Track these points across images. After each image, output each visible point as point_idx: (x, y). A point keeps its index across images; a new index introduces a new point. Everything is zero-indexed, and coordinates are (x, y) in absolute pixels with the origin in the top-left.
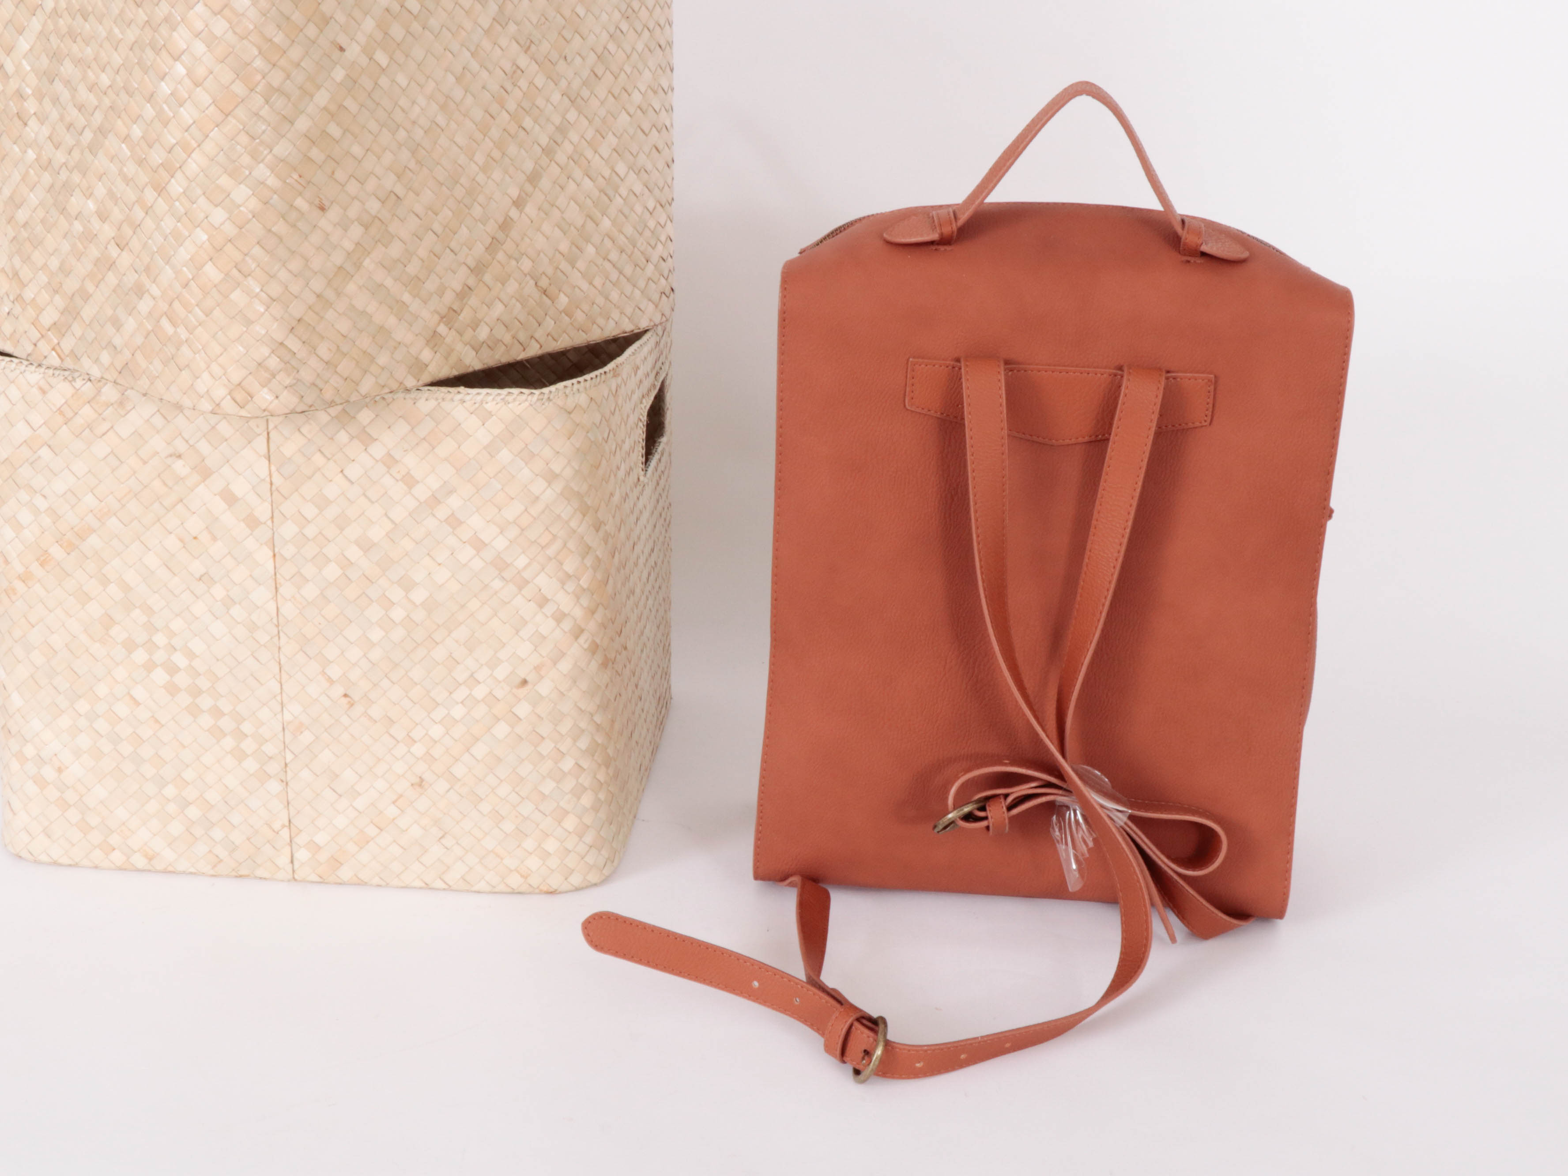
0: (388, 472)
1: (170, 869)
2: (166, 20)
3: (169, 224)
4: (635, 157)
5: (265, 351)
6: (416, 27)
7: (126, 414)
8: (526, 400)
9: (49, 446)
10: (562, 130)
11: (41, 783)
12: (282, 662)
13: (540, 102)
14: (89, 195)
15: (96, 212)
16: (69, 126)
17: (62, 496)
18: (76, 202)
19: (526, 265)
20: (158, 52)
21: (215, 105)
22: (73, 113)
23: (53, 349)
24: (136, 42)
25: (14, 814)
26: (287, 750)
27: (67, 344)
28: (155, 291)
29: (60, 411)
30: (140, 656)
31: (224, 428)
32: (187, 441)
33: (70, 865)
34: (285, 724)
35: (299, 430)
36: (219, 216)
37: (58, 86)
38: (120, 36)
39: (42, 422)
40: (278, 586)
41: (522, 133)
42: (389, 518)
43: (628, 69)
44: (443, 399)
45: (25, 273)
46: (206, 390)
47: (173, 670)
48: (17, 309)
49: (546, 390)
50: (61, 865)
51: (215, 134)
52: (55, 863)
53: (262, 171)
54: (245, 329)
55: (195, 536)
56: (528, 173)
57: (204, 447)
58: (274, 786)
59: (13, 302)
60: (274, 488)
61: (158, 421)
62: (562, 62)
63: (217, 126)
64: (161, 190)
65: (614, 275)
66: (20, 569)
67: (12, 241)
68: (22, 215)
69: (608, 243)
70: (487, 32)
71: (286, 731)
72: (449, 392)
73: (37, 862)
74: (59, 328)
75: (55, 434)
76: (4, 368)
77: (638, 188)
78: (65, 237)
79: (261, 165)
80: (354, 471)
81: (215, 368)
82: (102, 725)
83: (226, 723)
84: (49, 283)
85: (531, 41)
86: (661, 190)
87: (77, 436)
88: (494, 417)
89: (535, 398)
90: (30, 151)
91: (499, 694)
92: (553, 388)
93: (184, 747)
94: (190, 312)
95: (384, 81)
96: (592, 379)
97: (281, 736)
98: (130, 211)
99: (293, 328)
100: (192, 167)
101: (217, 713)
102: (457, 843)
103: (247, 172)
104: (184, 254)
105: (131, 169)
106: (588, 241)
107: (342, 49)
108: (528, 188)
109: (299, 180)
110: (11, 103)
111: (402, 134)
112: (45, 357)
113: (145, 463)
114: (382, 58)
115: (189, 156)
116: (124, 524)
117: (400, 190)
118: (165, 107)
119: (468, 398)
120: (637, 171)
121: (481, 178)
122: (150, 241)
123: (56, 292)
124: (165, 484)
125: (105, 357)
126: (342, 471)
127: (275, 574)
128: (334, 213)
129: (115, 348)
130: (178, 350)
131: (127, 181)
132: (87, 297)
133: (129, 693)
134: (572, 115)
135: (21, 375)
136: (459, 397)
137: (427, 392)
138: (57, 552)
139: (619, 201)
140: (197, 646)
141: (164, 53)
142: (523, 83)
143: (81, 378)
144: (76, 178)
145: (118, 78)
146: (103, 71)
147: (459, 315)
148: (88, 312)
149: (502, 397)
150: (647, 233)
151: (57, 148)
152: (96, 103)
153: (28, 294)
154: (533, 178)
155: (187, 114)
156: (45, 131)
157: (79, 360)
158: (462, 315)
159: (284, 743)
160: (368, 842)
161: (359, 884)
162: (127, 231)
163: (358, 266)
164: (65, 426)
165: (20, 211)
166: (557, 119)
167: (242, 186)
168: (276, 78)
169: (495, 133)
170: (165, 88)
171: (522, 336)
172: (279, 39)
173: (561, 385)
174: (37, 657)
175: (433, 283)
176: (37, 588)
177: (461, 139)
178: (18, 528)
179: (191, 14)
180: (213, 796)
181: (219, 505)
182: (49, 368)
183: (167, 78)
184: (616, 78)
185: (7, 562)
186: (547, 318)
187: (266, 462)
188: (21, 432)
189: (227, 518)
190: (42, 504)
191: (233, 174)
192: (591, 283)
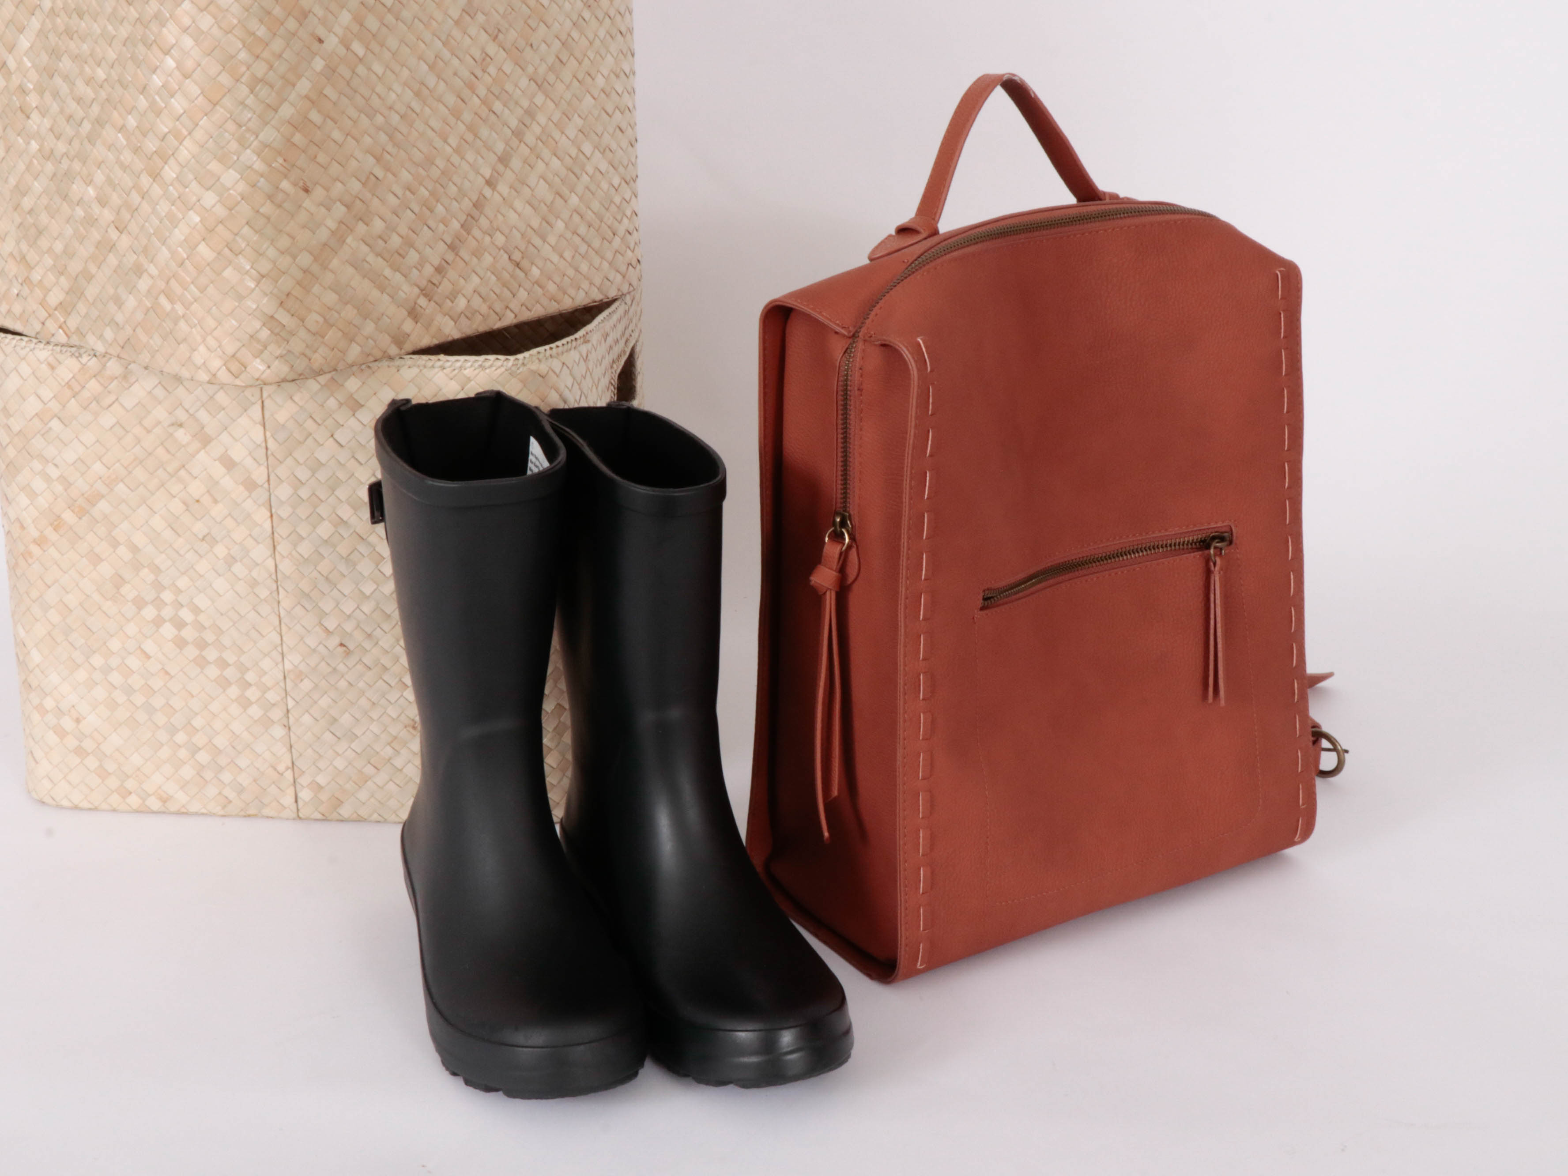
1: (184, 810)
2: (156, 16)
3: (164, 207)
4: (600, 137)
5: (257, 324)
6: (390, 19)
7: (130, 387)
8: (502, 366)
9: (59, 418)
10: (530, 113)
11: (61, 733)
12: (282, 616)
13: (509, 87)
14: (89, 182)
15: (96, 198)
16: (69, 118)
17: (73, 464)
18: (77, 188)
19: (500, 239)
20: (149, 46)
21: (205, 96)
22: (73, 106)
23: (60, 327)
24: (128, 38)
25: (37, 763)
26: (289, 698)
27: (73, 322)
28: (153, 270)
29: (68, 385)
30: (149, 612)
31: (222, 398)
32: (187, 411)
33: (90, 809)
34: (286, 673)
35: (291, 398)
36: (210, 199)
37: (58, 81)
38: (114, 33)
39: (52, 395)
40: (276, 544)
41: (493, 117)
43: (591, 55)
44: (424, 366)
45: (32, 256)
46: (203, 361)
47: (180, 625)
48: (26, 291)
49: (520, 356)
50: (81, 809)
51: (204, 122)
52: (76, 808)
53: (249, 156)
54: (237, 304)
55: (197, 499)
56: (499, 154)
57: (203, 415)
58: (278, 732)
59: (22, 284)
60: (269, 452)
61: (159, 392)
62: (528, 49)
63: (206, 115)
64: (156, 176)
65: (583, 248)
66: (35, 534)
67: (18, 227)
68: (27, 203)
69: (576, 218)
70: (457, 23)
71: (288, 680)
72: (430, 359)
73: (60, 807)
74: (65, 308)
75: (64, 406)
76: (15, 347)
77: (604, 166)
78: (68, 222)
79: (248, 151)
80: (343, 436)
81: (210, 341)
82: (116, 678)
83: (230, 673)
84: (54, 265)
85: (499, 31)
86: (626, 168)
87: (85, 409)
88: (473, 382)
89: (510, 363)
90: (33, 143)
92: (526, 354)
93: (193, 696)
94: (186, 289)
95: (361, 70)
96: (563, 345)
97: (282, 684)
98: (128, 196)
99: (282, 302)
100: (184, 153)
101: (222, 664)
103: (235, 158)
104: (178, 235)
105: (127, 156)
106: (558, 217)
107: (321, 41)
108: (501, 168)
109: (284, 164)
110: (15, 98)
111: (379, 119)
112: (53, 335)
113: (149, 432)
114: (358, 48)
115: (181, 144)
116: (131, 489)
117: (380, 173)
118: (157, 98)
119: (448, 364)
120: (602, 150)
121: (455, 159)
122: (147, 224)
123: (61, 274)
124: (168, 451)
125: (109, 334)
126: (332, 436)
127: (273, 533)
128: (318, 193)
129: (117, 324)
130: (176, 325)
131: (124, 168)
132: (90, 278)
133: (140, 647)
134: (539, 99)
135: (31, 353)
136: (439, 364)
137: (409, 360)
138: (69, 517)
139: (585, 178)
140: (202, 601)
141: (154, 47)
142: (492, 70)
143: (87, 354)
144: (77, 166)
145: (113, 73)
146: (99, 66)
147: (438, 288)
148: (91, 291)
149: (480, 363)
150: (613, 208)
151: (58, 138)
152: (92, 95)
153: (36, 276)
154: (504, 160)
155: (178, 104)
156: (47, 123)
157: (84, 336)
158: (440, 288)
159: (286, 691)
160: (366, 781)
161: (359, 821)
162: (126, 215)
163: (342, 241)
164: (73, 399)
165: (25, 198)
166: (525, 103)
167: (231, 171)
168: (260, 69)
169: (467, 117)
170: (157, 81)
171: (498, 307)
172: (261, 31)
173: (534, 351)
174: (54, 616)
175: (413, 257)
176: (52, 551)
177: (435, 123)
178: (33, 495)
179: (179, 11)
180: (221, 741)
181: (218, 470)
182: (56, 345)
183: (158, 71)
184: (580, 63)
185: (23, 527)
186: (521, 289)
187: (262, 428)
188: (32, 406)
189: (227, 482)
190: (54, 473)
191: (222, 159)
192: (561, 256)
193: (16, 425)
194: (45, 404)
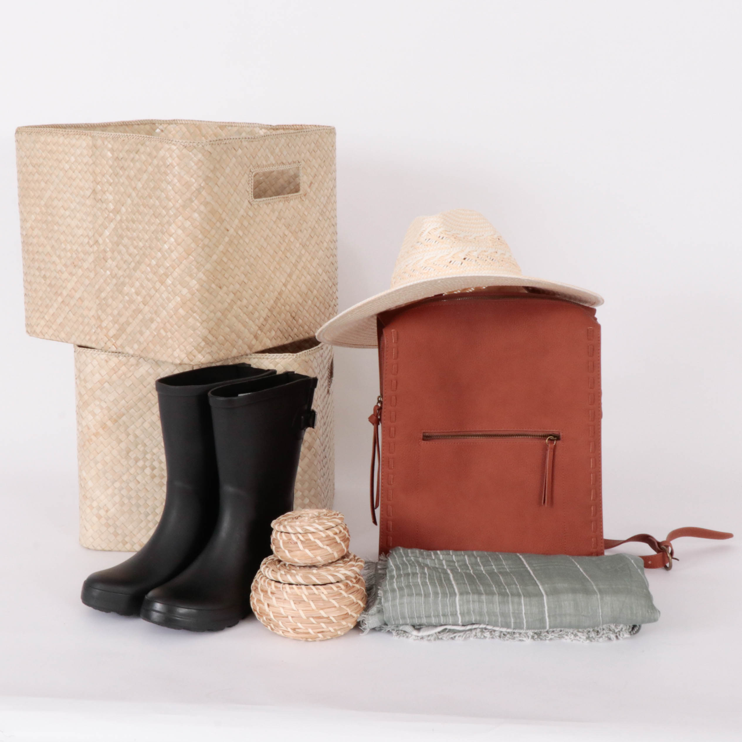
2: (167, 222)
3: (165, 295)
4: (325, 266)
5: (200, 340)
6: (252, 222)
7: (139, 369)
8: (291, 358)
9: (108, 383)
10: (300, 257)
11: (99, 517)
13: (292, 247)
14: (132, 286)
15: (135, 292)
16: (125, 262)
17: (112, 402)
18: (126, 289)
19: (287, 308)
20: (163, 233)
21: (185, 252)
22: (127, 257)
23: (113, 345)
24: (155, 230)
25: (87, 530)
27: (119, 343)
28: (158, 320)
29: (113, 369)
30: (141, 463)
33: (110, 550)
36: (185, 291)
37: (121, 247)
38: (148, 229)
39: (106, 373)
41: (286, 259)
43: (322, 234)
44: (260, 358)
45: (103, 316)
47: (153, 469)
48: (99, 330)
49: (298, 354)
50: (105, 551)
51: (185, 262)
52: (103, 550)
53: (201, 275)
54: (193, 332)
56: (288, 273)
59: (97, 328)
61: (151, 371)
62: (300, 232)
63: (185, 259)
64: (162, 283)
65: (318, 312)
66: (94, 431)
67: (98, 305)
68: (103, 295)
69: (316, 299)
73: (96, 549)
74: (116, 337)
75: (111, 377)
76: (91, 353)
77: (326, 278)
78: (121, 302)
79: (201, 273)
81: (181, 347)
82: (124, 492)
84: (113, 320)
85: (289, 225)
86: (334, 279)
87: (119, 378)
88: (279, 364)
89: (294, 357)
90: (108, 271)
92: (301, 353)
94: (173, 327)
95: (241, 241)
96: (313, 350)
98: (149, 291)
99: (210, 331)
100: (175, 274)
103: (195, 275)
104: (171, 305)
105: (151, 276)
106: (309, 299)
107: (228, 230)
108: (289, 279)
109: (213, 278)
110: (101, 254)
111: (247, 260)
112: (110, 348)
113: (145, 387)
114: (241, 233)
115: (174, 270)
116: (136, 411)
117: (246, 281)
118: (166, 253)
119: (270, 357)
120: (325, 272)
121: (273, 276)
122: (157, 302)
123: (116, 323)
125: (136, 346)
128: (225, 288)
129: (140, 342)
130: (167, 341)
131: (149, 280)
132: (128, 323)
133: (135, 478)
134: (303, 252)
135: (98, 356)
136: (266, 357)
137: (254, 356)
138: (109, 424)
139: (319, 283)
141: (166, 234)
142: (287, 240)
144: (127, 280)
145: (147, 244)
146: (140, 241)
147: (265, 327)
148: (129, 329)
149: (282, 356)
150: (329, 295)
151: (119, 269)
152: (137, 252)
153: (104, 324)
154: (290, 276)
155: (174, 255)
156: (114, 264)
157: (124, 348)
162: (148, 298)
163: (232, 308)
164: (115, 374)
166: (298, 254)
167: (194, 280)
168: (206, 241)
169: (277, 259)
170: (166, 246)
171: (286, 335)
172: (208, 228)
173: (304, 352)
174: (100, 466)
175: (256, 314)
176: (101, 438)
177: (266, 261)
178: (94, 415)
179: (177, 220)
182: (109, 352)
183: (167, 243)
184: (318, 237)
185: (89, 429)
186: (295, 328)
188: (97, 377)
190: (104, 405)
191: (191, 276)
192: (310, 315)
193: (89, 386)
194: (102, 377)
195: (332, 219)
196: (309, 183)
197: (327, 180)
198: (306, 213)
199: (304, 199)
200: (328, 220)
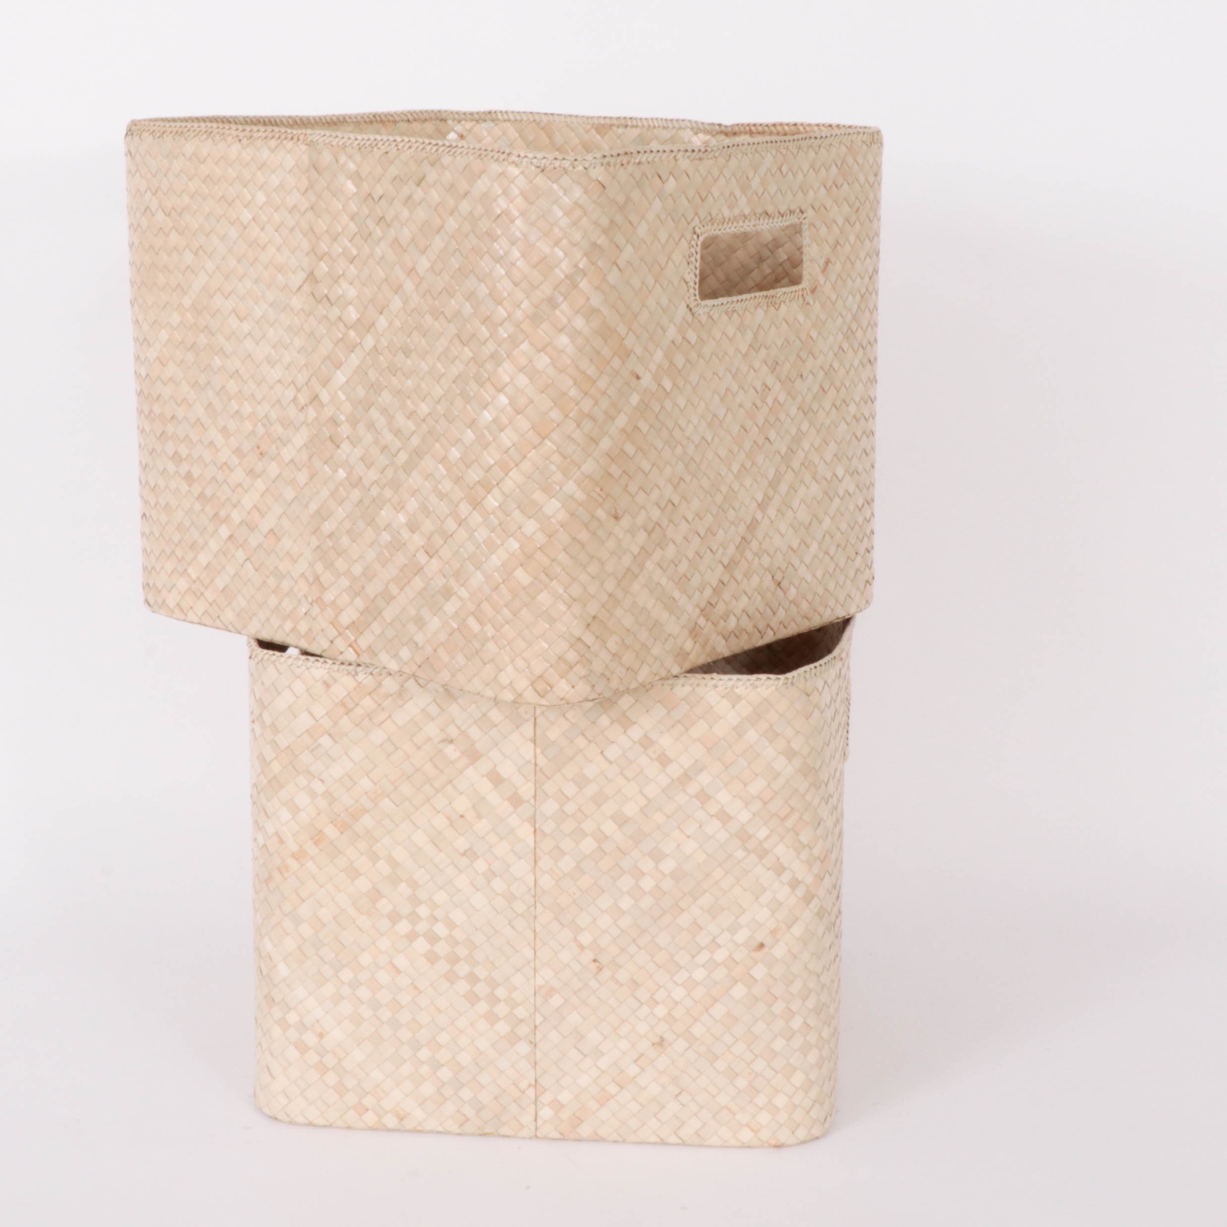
0: (645, 752)
1: (419, 1128)
2: (492, 356)
3: (482, 534)
4: (850, 460)
5: (565, 646)
6: (693, 356)
7: (404, 704)
8: (773, 685)
9: (330, 735)
10: (797, 439)
11: (302, 1048)
12: (538, 930)
13: (782, 416)
14: (400, 507)
15: (406, 524)
16: (384, 448)
17: (339, 780)
18: (385, 514)
19: (766, 561)
20: (481, 384)
21: (535, 430)
22: (388, 437)
23: (350, 646)
24: (459, 376)
25: (273, 1078)
26: (537, 1014)
27: (363, 643)
28: (463, 593)
29: (342, 703)
30: (404, 927)
31: (495, 715)
32: (459, 728)
33: (325, 1126)
34: (537, 989)
35: (564, 715)
36: (531, 527)
37: (374, 413)
38: (443, 370)
39: (325, 712)
40: (537, 859)
41: (767, 444)
42: (643, 794)
43: (847, 383)
44: (698, 685)
45: (327, 577)
46: (509, 681)
47: (433, 939)
48: (316, 610)
49: (789, 675)
50: (315, 1126)
51: (532, 454)
52: (310, 1124)
53: (571, 487)
54: (548, 626)
55: (461, 814)
56: (770, 479)
57: (475, 732)
58: (523, 1048)
59: (311, 604)
60: (538, 768)
61: (433, 710)
62: (799, 379)
63: (535, 448)
64: (476, 504)
65: (831, 567)
66: (294, 848)
67: (315, 550)
68: (328, 527)
69: (828, 539)
70: (745, 356)
71: (537, 995)
72: (703, 678)
73: (292, 1123)
74: (357, 627)
75: (336, 723)
76: (291, 665)
77: (852, 488)
78: (371, 545)
79: (571, 482)
80: (613, 752)
81: (519, 662)
82: (364, 993)
83: (481, 989)
84: (350, 586)
85: (777, 363)
86: (868, 488)
87: (357, 725)
88: (744, 701)
89: (781, 682)
90: (341, 471)
91: (738, 956)
92: (795, 673)
93: (440, 1012)
94: (498, 612)
95: (668, 404)
96: (825, 663)
97: (532, 1000)
98: (443, 523)
99: (589, 625)
100: (509, 484)
101: (472, 979)
102: (693, 1100)
103: (558, 488)
104: (495, 560)
105: (447, 485)
106: (813, 538)
107: (638, 378)
108: (771, 492)
109: (601, 493)
110: (324, 429)
111: (679, 449)
112: (341, 653)
113: (419, 748)
114: (667, 384)
115: (507, 475)
116: (395, 804)
117: (676, 499)
118: (486, 432)
119: (721, 683)
120: (851, 474)
122: (461, 550)
123: (357, 594)
124: (436, 766)
125: (405, 653)
126: (602, 752)
127: (535, 848)
128: (625, 522)
129: (416, 644)
130: (483, 646)
131: (442, 496)
132: (389, 598)
133: (391, 962)
134: (805, 426)
135: (307, 671)
136: (713, 682)
137: (683, 678)
138: (331, 832)
139: (837, 501)
140: (458, 916)
141: (488, 385)
142: (770, 400)
143: (363, 672)
144: (388, 493)
145: (439, 408)
146: (423, 401)
147: (714, 607)
148: (389, 614)
149: (752, 682)
150: (857, 528)
151: (369, 468)
152: (414, 428)
153: (329, 597)
154: (774, 484)
155: (507, 438)
156: (358, 452)
157: (376, 655)
158: (717, 607)
159: (535, 1006)
160: (608, 1100)
161: (596, 1141)
162: (438, 540)
163: (642, 566)
164: (346, 716)
165: (326, 522)
166: (793, 431)
167: (553, 500)
168: (587, 405)
169: (747, 445)
170: (487, 416)
171: (761, 626)
172: (591, 371)
173: (801, 670)
174: (306, 930)
175: (695, 582)
176: (310, 865)
177: (723, 453)
178: (295, 809)
179: (515, 352)
180: (465, 1058)
181: (485, 786)
182: (342, 663)
183: (490, 407)
184: (838, 392)
185: (282, 842)
186: (781, 608)
187: (532, 745)
188: (304, 721)
189: (493, 797)
190: (319, 788)
191: (546, 489)
192: (814, 576)
193: (283, 741)
194: (317, 721)
195: (869, 347)
196: (822, 262)
197: (862, 256)
198: (814, 334)
199: (811, 302)
200: (861, 351)
